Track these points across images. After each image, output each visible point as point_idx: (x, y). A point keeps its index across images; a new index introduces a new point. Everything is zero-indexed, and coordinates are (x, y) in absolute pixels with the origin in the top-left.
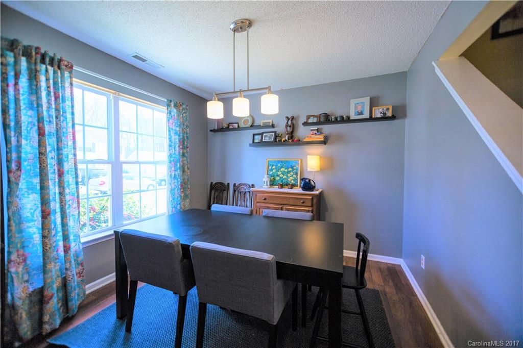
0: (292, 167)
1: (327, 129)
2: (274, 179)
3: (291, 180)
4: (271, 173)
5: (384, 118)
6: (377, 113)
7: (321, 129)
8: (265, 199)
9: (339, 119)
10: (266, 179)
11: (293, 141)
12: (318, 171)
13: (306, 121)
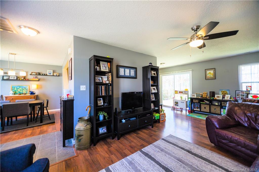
0: (25, 88)
1: (39, 77)
2: (16, 92)
3: (24, 92)
4: (14, 90)
5: (57, 76)
6: (55, 74)
7: (37, 77)
8: (12, 99)
9: (43, 75)
10: (12, 92)
11: (25, 80)
12: (36, 89)
13: (31, 73)
